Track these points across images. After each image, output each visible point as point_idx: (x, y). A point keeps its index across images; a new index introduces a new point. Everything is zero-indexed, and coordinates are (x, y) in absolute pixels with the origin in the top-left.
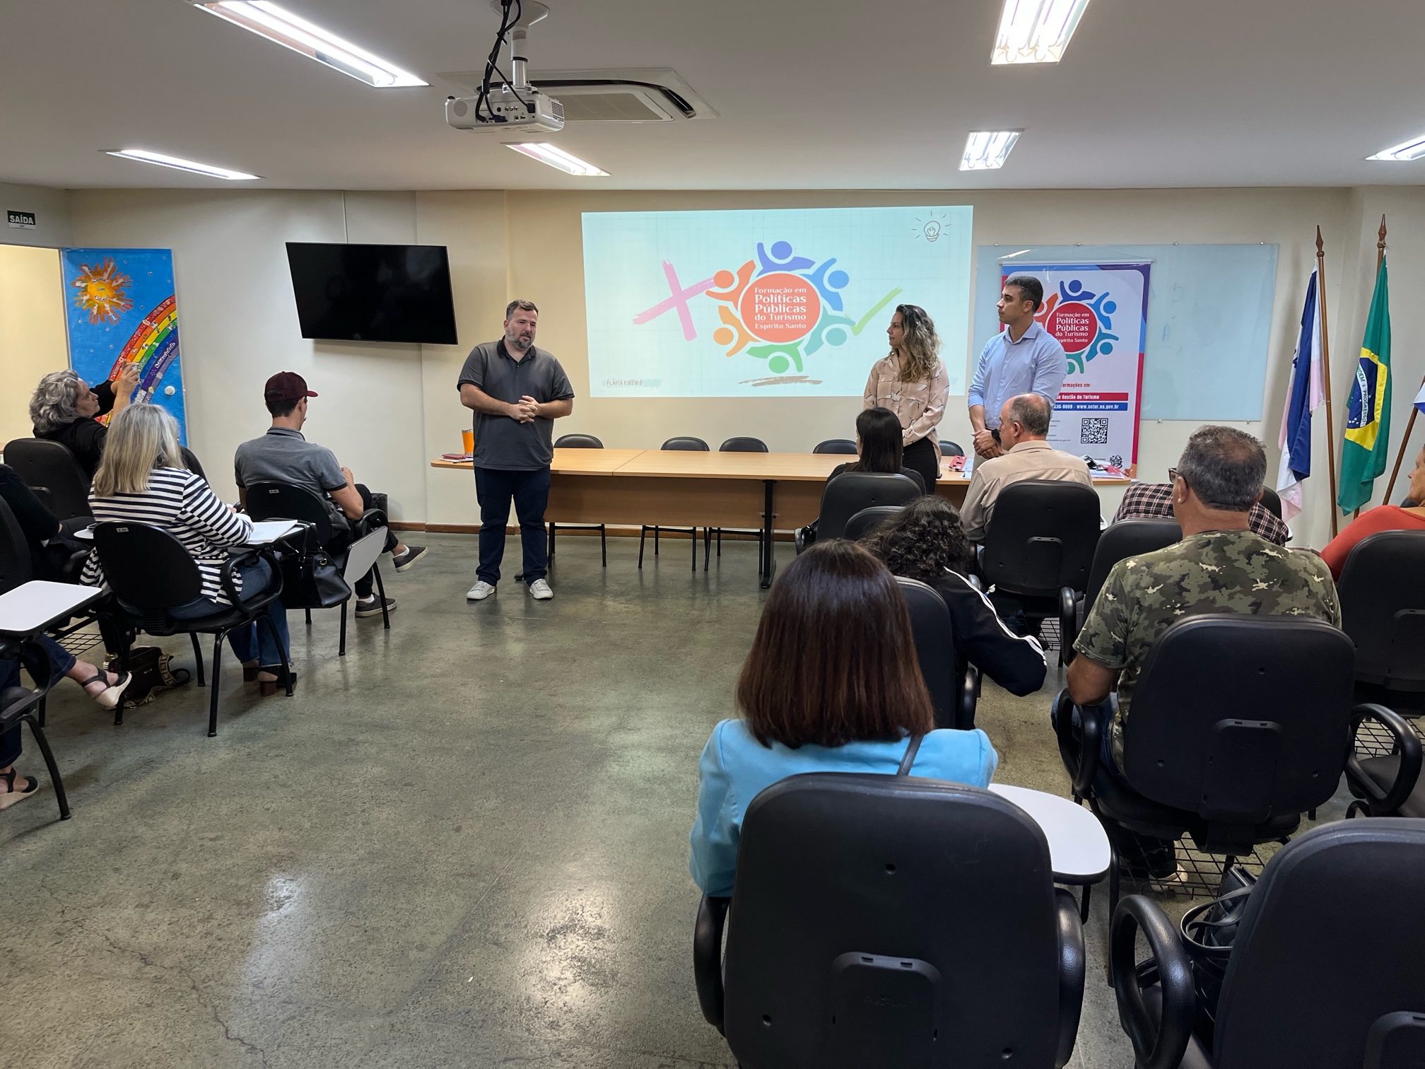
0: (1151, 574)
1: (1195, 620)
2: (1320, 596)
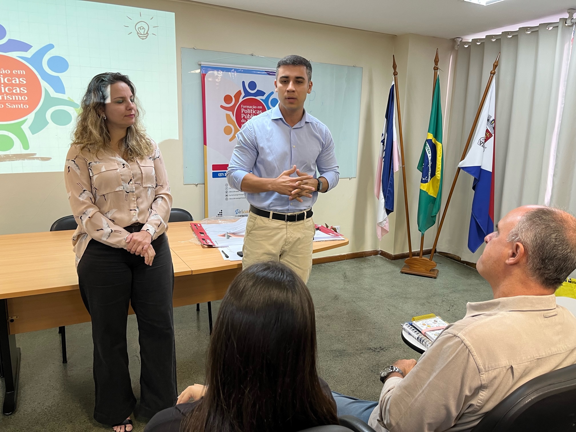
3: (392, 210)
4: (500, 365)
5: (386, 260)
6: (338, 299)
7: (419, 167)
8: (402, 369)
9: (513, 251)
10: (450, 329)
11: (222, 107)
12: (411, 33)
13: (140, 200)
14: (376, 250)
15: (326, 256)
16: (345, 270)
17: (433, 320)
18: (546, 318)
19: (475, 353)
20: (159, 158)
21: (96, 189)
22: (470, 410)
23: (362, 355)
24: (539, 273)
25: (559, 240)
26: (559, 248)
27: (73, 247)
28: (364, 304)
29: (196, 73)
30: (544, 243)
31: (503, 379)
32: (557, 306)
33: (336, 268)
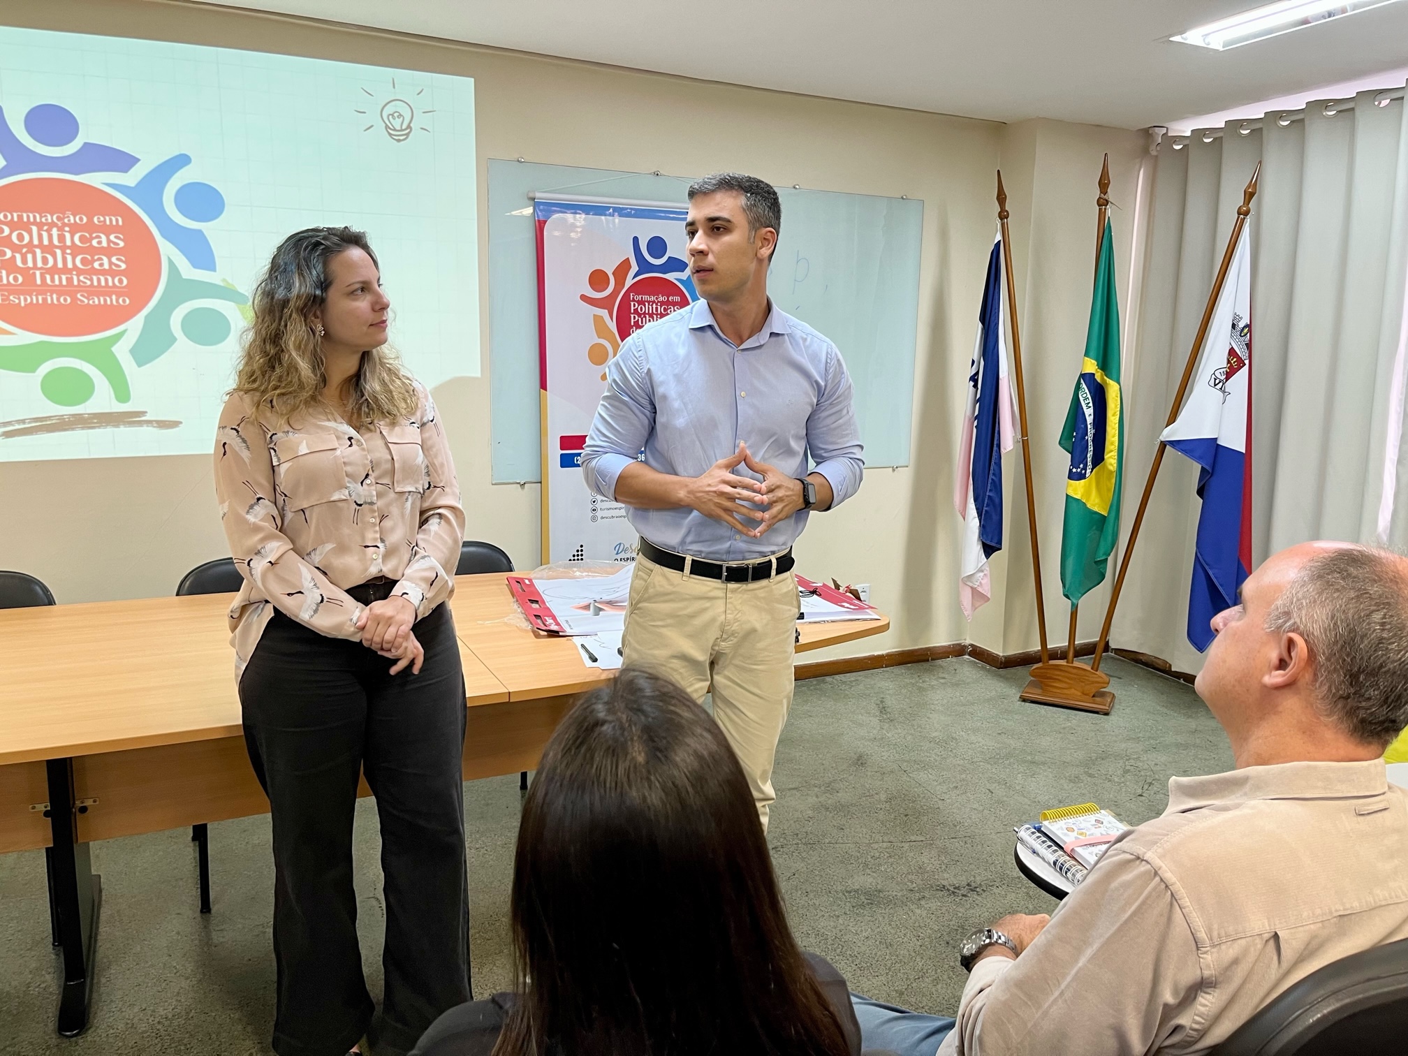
3: (998, 546)
4: (1247, 930)
5: (983, 668)
6: (865, 763)
7: (1063, 442)
8: (1014, 938)
9: (1280, 654)
10: (1127, 842)
11: (584, 298)
12: (1040, 116)
13: (387, 523)
14: (959, 645)
15: (835, 659)
16: (883, 692)
17: (1092, 818)
18: (1361, 818)
19: (1186, 902)
20: (434, 422)
21: (286, 496)
22: (1176, 1039)
23: (923, 902)
24: (1344, 707)
25: (1389, 626)
26: (1390, 647)
27: (231, 635)
28: (928, 776)
29: (523, 216)
30: (1354, 634)
31: (1254, 964)
32: (1390, 788)
33: (861, 687)
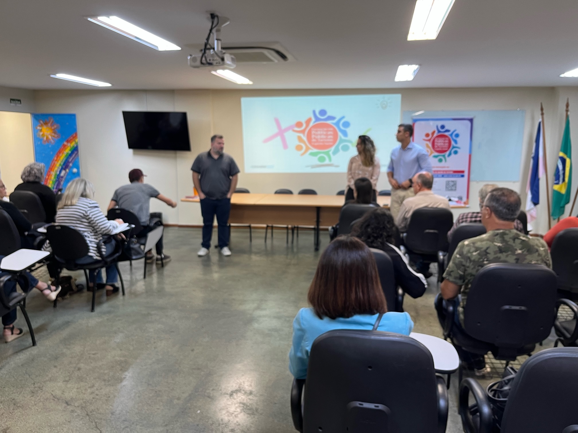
0: (474, 247)
1: (493, 266)
2: (543, 256)
3: (538, 203)
11: (423, 139)
12: (561, 86)
